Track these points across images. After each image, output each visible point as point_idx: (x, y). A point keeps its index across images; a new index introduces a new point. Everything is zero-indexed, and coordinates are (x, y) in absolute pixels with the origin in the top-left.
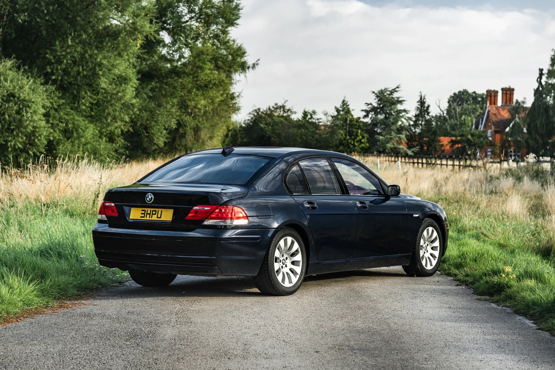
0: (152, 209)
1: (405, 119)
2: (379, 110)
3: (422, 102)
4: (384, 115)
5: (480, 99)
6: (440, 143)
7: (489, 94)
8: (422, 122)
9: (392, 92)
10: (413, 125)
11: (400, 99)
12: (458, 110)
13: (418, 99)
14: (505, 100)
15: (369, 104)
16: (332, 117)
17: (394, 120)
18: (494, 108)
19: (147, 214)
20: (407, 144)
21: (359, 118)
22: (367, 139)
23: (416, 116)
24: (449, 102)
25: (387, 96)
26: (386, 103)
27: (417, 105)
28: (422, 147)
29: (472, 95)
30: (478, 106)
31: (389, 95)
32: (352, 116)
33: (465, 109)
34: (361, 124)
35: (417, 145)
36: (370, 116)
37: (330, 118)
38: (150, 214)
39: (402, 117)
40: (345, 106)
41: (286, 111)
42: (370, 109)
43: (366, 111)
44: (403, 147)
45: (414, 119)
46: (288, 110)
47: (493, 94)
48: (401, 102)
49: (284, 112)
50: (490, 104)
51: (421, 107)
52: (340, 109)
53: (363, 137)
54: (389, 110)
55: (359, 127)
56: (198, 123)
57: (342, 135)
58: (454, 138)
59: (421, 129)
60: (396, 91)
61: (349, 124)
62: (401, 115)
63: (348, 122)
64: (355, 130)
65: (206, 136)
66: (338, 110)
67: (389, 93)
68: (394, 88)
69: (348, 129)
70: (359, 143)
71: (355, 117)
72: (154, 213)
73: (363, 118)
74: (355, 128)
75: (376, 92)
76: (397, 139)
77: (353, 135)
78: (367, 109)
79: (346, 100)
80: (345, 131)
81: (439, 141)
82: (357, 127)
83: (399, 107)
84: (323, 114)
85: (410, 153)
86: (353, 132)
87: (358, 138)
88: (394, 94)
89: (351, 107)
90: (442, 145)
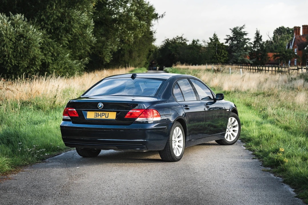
0: (102, 112)
1: (248, 43)
2: (234, 39)
3: (258, 34)
4: (237, 42)
5: (291, 31)
6: (268, 57)
7: (295, 29)
8: (258, 45)
9: (241, 29)
10: (253, 47)
11: (245, 33)
12: (279, 37)
13: (256, 32)
14: (304, 32)
15: (228, 36)
16: (208, 43)
17: (242, 44)
18: (298, 37)
19: (98, 115)
20: (249, 57)
21: (223, 43)
22: (227, 55)
23: (255, 42)
24: (274, 33)
25: (238, 31)
26: (237, 35)
27: (255, 35)
28: (258, 58)
29: (287, 29)
30: (290, 35)
31: (240, 30)
32: (219, 42)
33: (283, 37)
34: (224, 47)
35: (255, 58)
36: (229, 42)
37: (207, 44)
38: (100, 115)
39: (247, 42)
40: (215, 37)
41: (183, 40)
42: (229, 38)
43: (226, 39)
44: (247, 59)
45: (253, 43)
46: (184, 39)
47: (297, 29)
48: (246, 34)
49: (182, 40)
50: (296, 34)
51: (257, 37)
52: (213, 39)
53: (225, 54)
54: (239, 39)
55: (223, 48)
56: (131, 48)
57: (213, 53)
58: (275, 54)
59: (258, 49)
60: (243, 28)
61: (217, 47)
62: (246, 41)
63: (217, 45)
64: (220, 50)
65: (136, 55)
66: (211, 39)
67: (239, 29)
68: (242, 26)
69: (217, 49)
70: (223, 57)
71: (221, 43)
72: (103, 114)
73: (225, 43)
74: (221, 49)
75: (232, 29)
76: (244, 55)
77: (220, 53)
78: (227, 38)
79: (216, 34)
80: (215, 51)
81: (267, 55)
82: (222, 48)
83: (245, 37)
84: (203, 42)
85: (251, 62)
86: (219, 51)
87: (222, 54)
88: (242, 30)
89: (218, 37)
90: (269, 57)
